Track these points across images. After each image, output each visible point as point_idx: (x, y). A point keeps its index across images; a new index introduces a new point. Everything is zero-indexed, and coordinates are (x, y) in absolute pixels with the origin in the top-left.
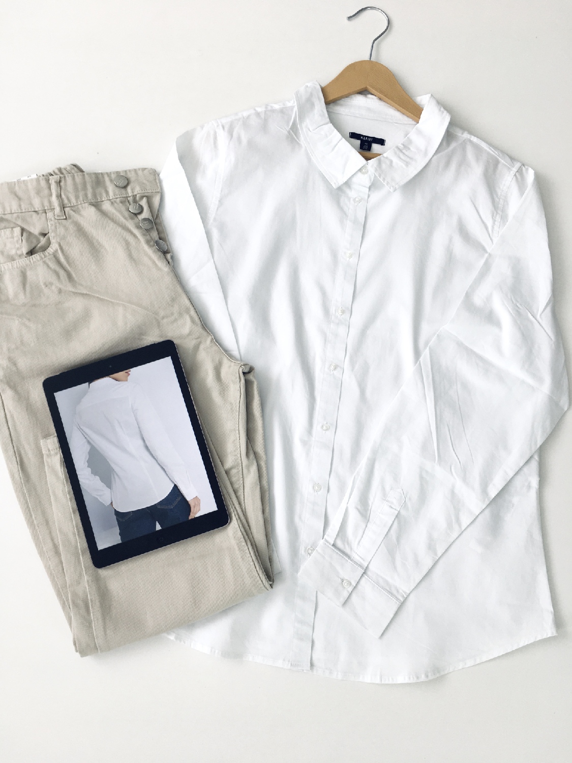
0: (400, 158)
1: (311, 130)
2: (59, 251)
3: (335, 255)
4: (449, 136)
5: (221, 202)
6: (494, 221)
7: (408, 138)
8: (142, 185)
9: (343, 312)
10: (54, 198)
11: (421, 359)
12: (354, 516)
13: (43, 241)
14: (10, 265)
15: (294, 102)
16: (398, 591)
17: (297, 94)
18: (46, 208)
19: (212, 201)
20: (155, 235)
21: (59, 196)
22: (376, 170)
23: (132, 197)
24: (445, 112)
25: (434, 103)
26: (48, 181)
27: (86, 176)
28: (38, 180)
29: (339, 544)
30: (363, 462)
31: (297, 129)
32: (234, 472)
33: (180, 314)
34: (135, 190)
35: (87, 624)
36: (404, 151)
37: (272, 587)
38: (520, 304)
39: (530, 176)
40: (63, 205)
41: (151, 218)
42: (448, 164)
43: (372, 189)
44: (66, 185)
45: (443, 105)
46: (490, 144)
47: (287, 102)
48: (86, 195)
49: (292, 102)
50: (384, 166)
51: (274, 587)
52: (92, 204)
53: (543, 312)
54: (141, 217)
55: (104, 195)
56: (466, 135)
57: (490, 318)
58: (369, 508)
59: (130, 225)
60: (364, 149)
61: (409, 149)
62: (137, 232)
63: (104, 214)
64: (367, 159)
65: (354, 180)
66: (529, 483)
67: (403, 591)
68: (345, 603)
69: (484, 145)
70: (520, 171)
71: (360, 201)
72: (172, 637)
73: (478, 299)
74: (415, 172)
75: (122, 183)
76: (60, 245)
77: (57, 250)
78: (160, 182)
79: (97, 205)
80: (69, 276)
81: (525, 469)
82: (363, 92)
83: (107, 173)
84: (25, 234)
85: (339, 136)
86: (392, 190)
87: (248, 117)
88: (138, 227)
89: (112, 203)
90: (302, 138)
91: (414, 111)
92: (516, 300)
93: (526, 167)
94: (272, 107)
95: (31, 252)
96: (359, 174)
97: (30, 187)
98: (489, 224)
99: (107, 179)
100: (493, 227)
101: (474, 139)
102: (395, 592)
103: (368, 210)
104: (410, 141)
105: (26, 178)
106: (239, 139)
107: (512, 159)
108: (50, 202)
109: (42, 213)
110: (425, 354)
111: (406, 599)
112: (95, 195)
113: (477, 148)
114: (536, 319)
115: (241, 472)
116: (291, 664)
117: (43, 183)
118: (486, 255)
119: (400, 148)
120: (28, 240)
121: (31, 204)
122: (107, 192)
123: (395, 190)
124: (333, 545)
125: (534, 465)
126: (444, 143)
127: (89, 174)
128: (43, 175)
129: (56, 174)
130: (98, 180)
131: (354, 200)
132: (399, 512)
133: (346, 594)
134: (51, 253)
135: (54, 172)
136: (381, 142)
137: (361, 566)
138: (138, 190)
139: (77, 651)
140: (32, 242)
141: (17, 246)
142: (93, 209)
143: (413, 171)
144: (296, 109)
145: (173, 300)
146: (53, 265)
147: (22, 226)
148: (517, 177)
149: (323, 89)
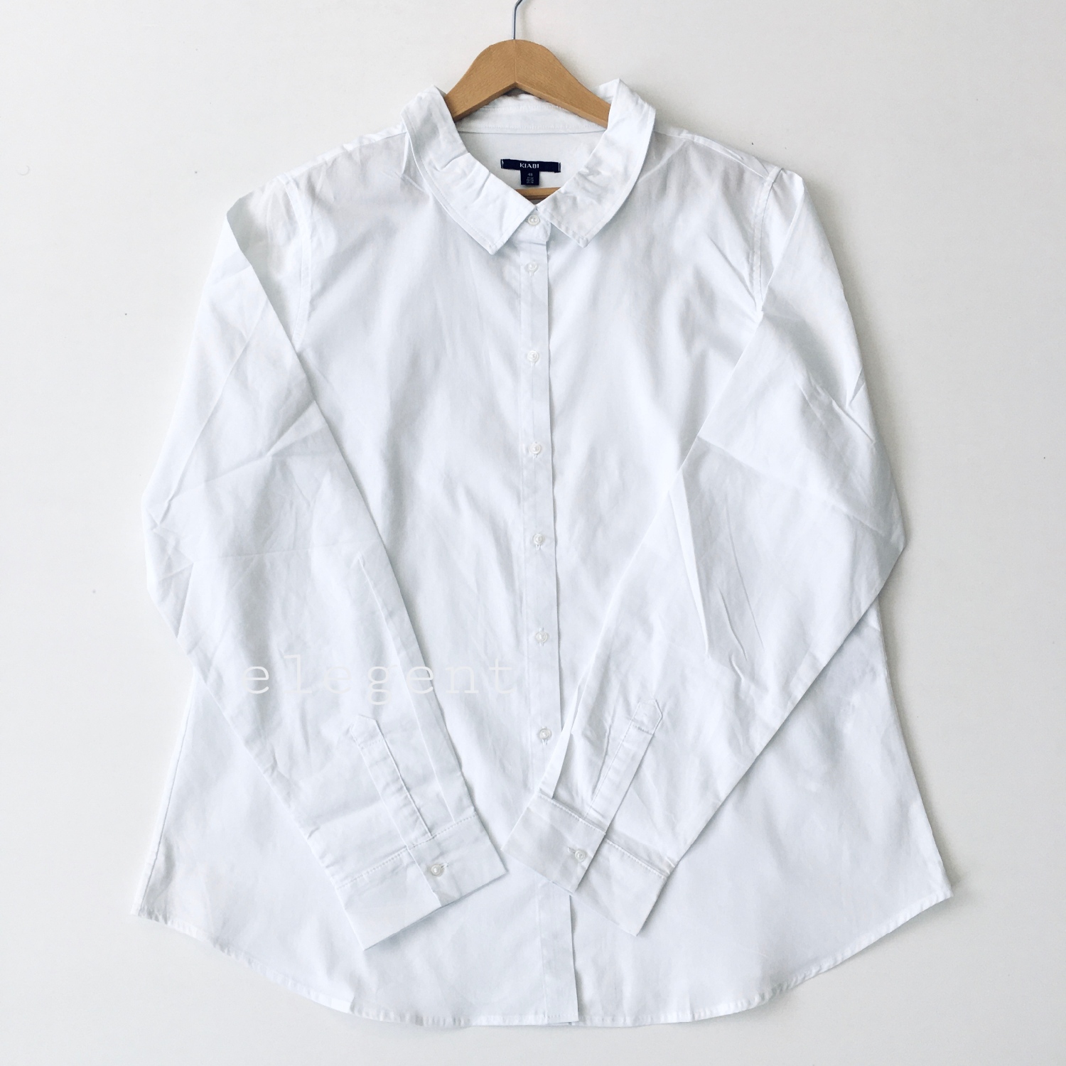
0: (588, 191)
1: (438, 168)
4: (658, 139)
6: (752, 267)
7: (595, 155)
9: (539, 449)
15: (403, 128)
16: (661, 859)
17: (406, 113)
22: (552, 217)
24: (646, 105)
25: (625, 92)
29: (563, 795)
31: (416, 171)
36: (591, 178)
39: (798, 188)
42: (664, 186)
43: (551, 246)
45: (641, 94)
46: (727, 145)
47: (392, 128)
49: (400, 127)
50: (563, 208)
53: (855, 398)
56: (685, 135)
58: (606, 735)
60: (528, 184)
61: (599, 173)
64: (535, 199)
65: (522, 236)
68: (580, 885)
69: (717, 148)
70: (778, 179)
71: (536, 269)
74: (616, 208)
82: (512, 91)
85: (485, 171)
86: (581, 244)
87: (335, 161)
90: (427, 182)
91: (597, 110)
93: (788, 172)
94: (369, 140)
96: (527, 226)
98: (744, 271)
100: (751, 275)
101: (700, 140)
102: (657, 862)
103: (551, 281)
104: (598, 159)
107: (763, 161)
111: (673, 872)
113: (707, 155)
114: (845, 411)
119: (584, 174)
123: (587, 243)
124: (554, 798)
126: (653, 154)
131: (527, 267)
132: (653, 735)
133: (580, 872)
136: (554, 167)
137: (599, 826)
143: (609, 209)
144: (408, 138)
148: (775, 193)
149: (447, 99)
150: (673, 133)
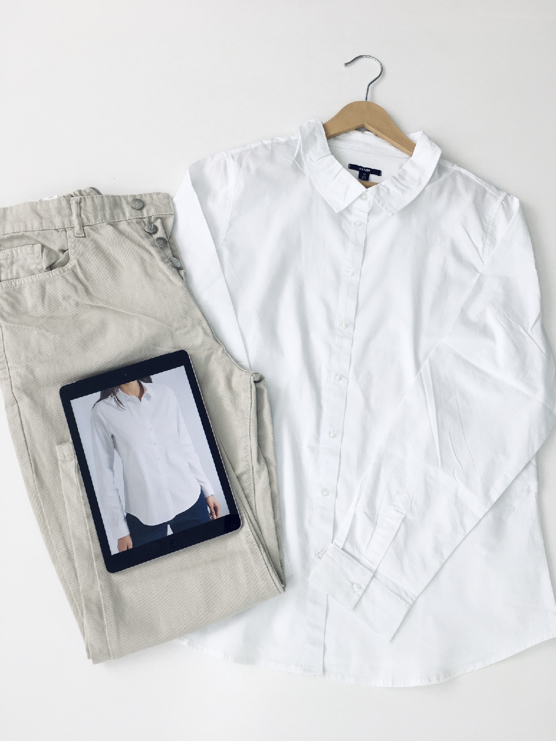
0: (397, 187)
1: (314, 160)
2: (78, 267)
3: (338, 274)
4: (440, 169)
5: (230, 224)
6: (484, 244)
7: (403, 169)
8: (157, 208)
9: (347, 326)
10: (74, 217)
11: (421, 370)
12: (362, 520)
13: (62, 257)
14: (30, 279)
15: (298, 137)
16: (407, 595)
17: (301, 128)
18: (66, 226)
19: (222, 223)
20: (169, 252)
21: (79, 216)
22: (375, 197)
23: (147, 218)
24: (437, 146)
25: (426, 139)
26: (68, 201)
27: (105, 198)
28: (59, 200)
29: (349, 548)
30: (369, 469)
31: (301, 160)
32: (244, 477)
33: (193, 326)
34: (150, 212)
35: (100, 629)
36: (400, 180)
37: (284, 590)
38: (513, 320)
39: (515, 204)
40: (83, 224)
41: (164, 236)
42: (440, 192)
43: (371, 214)
44: (85, 206)
45: (434, 141)
46: (478, 176)
47: (292, 137)
48: (104, 215)
49: (296, 136)
50: (382, 193)
51: (286, 590)
52: (109, 224)
53: (533, 327)
54: (156, 236)
55: (121, 215)
56: (455, 168)
57: (485, 331)
58: (377, 513)
59: (146, 243)
60: (362, 179)
61: (404, 178)
62: (152, 250)
63: (121, 233)
64: (367, 187)
65: (355, 205)
66: (529, 487)
67: (412, 595)
68: (356, 606)
69: (472, 177)
70: (506, 199)
71: (360, 225)
72: (184, 643)
73: (473, 315)
74: (411, 199)
75: (137, 205)
76: (78, 262)
77: (75, 266)
78: (174, 205)
79: (114, 225)
80: (87, 290)
81: (525, 474)
82: (361, 129)
83: (124, 196)
84: (45, 250)
85: (340, 166)
86: (390, 215)
87: (256, 148)
88: (153, 245)
89: (129, 224)
90: (306, 167)
91: (408, 146)
92: (509, 316)
93: (511, 196)
94: (277, 140)
95: (51, 267)
96: (359, 200)
97: (51, 206)
98: (480, 246)
99: (124, 202)
100: (483, 249)
101: (463, 171)
102: (404, 595)
103: (368, 233)
104: (405, 172)
105: (47, 199)
106: (248, 167)
107: (498, 189)
108: (70, 222)
109: (62, 231)
110: (425, 365)
111: (415, 602)
112: (112, 216)
113: (466, 179)
114: (527, 333)
115: (252, 477)
116: (304, 669)
117: (64, 203)
118: (478, 275)
119: (397, 178)
120: (47, 256)
121: (52, 222)
122: (124, 214)
123: (393, 214)
124: (343, 549)
125: (532, 469)
126: (437, 174)
127: (108, 196)
128: (64, 197)
129: (76, 196)
130: (116, 202)
131: (355, 224)
132: (405, 516)
133: (356, 598)
134: (69, 268)
135: (74, 194)
136: (378, 173)
137: (370, 569)
138: (153, 212)
139: (89, 658)
140: (51, 258)
141: (37, 261)
142: (110, 228)
143: (409, 198)
144: (300, 141)
145: (186, 313)
146: (71, 279)
147: (44, 243)
148: (503, 205)
149: (324, 126)
150: (449, 166)
